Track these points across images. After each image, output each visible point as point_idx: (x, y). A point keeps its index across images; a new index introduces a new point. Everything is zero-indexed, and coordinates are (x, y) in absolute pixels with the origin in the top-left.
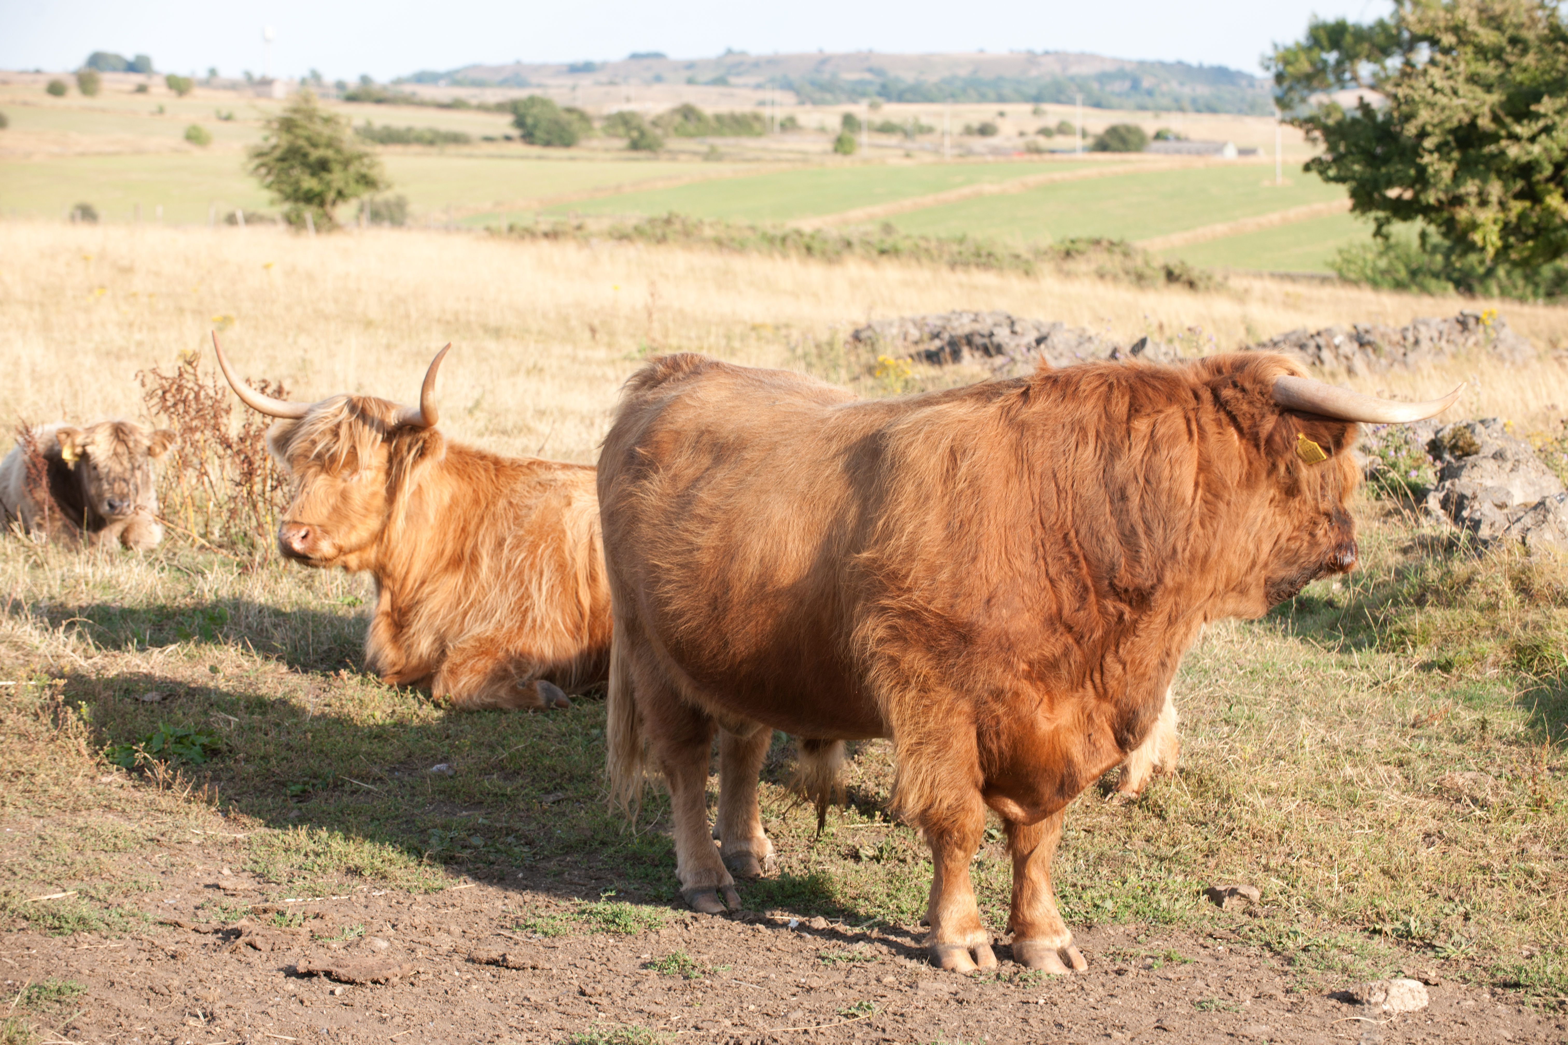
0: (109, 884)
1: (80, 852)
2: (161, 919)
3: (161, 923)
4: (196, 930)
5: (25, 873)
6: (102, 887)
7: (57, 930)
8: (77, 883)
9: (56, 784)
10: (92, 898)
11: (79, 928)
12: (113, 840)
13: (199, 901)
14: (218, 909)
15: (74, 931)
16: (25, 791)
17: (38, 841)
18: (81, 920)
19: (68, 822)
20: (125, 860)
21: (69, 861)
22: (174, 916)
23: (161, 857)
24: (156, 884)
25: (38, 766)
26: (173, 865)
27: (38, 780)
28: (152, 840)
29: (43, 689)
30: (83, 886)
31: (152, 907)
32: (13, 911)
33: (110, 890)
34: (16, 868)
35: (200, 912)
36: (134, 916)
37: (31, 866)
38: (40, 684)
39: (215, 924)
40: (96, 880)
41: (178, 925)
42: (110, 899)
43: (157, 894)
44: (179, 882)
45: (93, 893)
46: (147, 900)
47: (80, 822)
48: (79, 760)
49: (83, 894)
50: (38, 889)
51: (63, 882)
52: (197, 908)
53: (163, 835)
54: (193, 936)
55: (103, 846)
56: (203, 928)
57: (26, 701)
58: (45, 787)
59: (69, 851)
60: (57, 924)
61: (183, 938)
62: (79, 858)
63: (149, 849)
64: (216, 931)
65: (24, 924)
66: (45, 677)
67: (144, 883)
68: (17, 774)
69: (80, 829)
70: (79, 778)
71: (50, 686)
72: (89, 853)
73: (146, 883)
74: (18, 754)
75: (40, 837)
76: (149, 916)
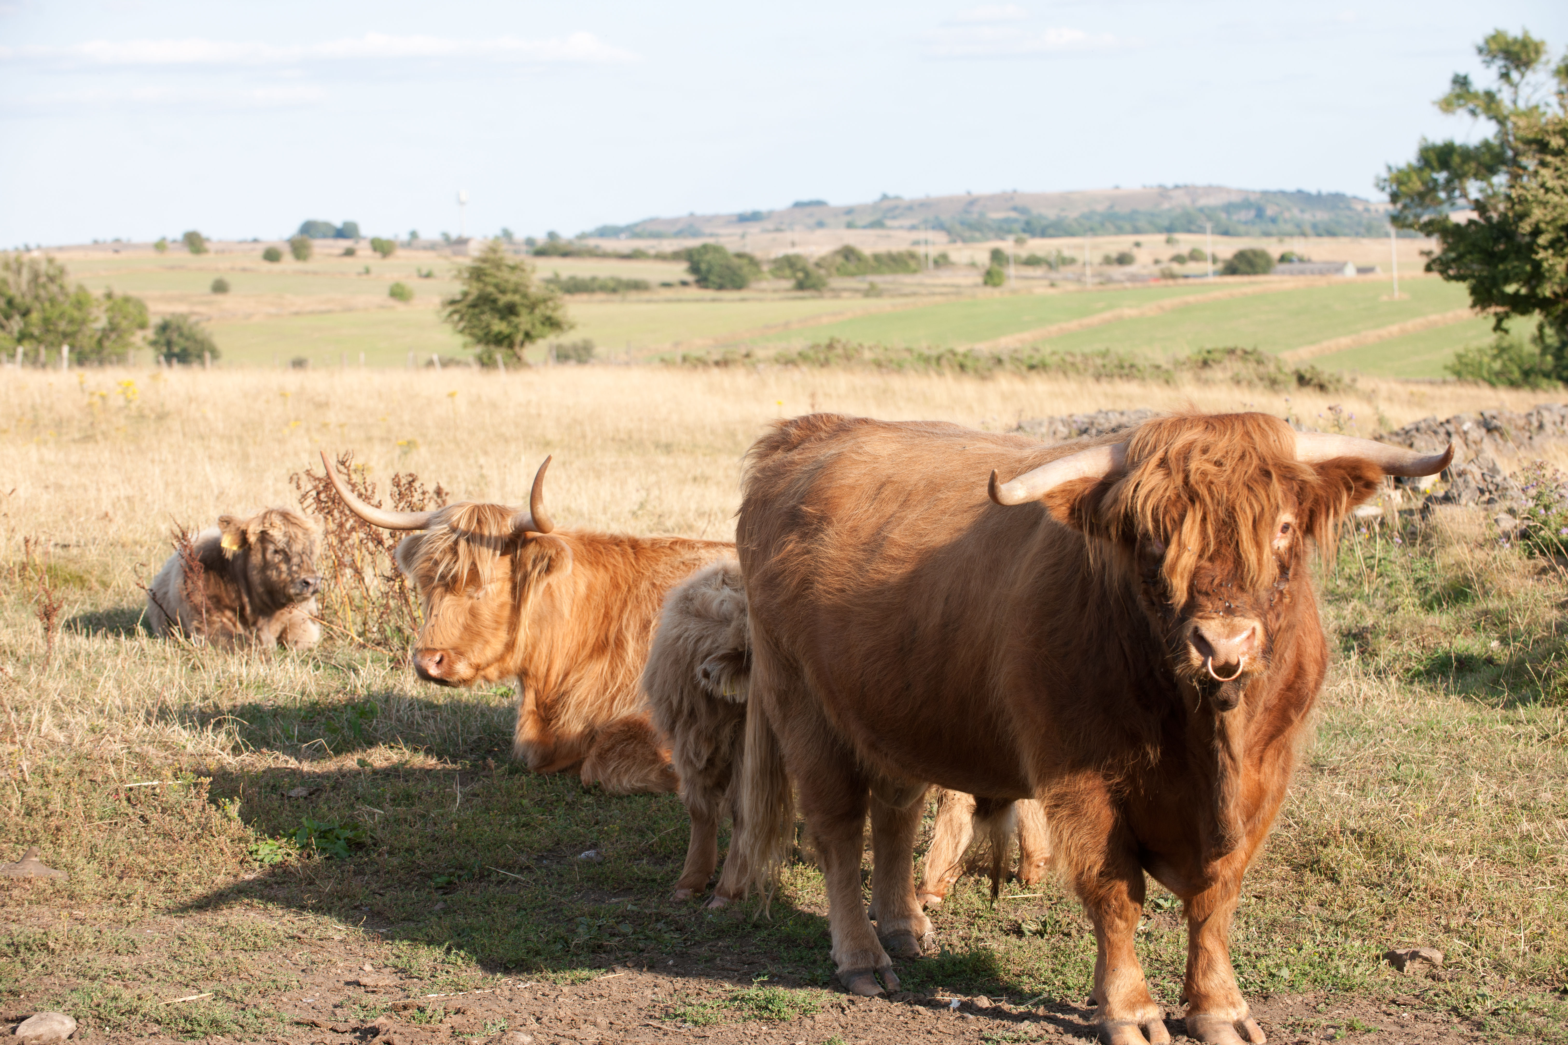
0: (246, 984)
1: (220, 952)
2: (296, 1019)
3: (298, 1023)
4: (334, 1030)
5: (162, 975)
6: (239, 987)
7: (189, 1033)
8: (215, 983)
9: (197, 884)
10: (228, 998)
11: (211, 1031)
12: (253, 938)
13: (337, 999)
14: (357, 1007)
15: (206, 1034)
16: (166, 891)
17: (177, 942)
18: (214, 1023)
19: (209, 921)
20: (265, 958)
21: (206, 962)
22: (312, 1016)
23: (301, 956)
24: (295, 983)
25: (180, 865)
26: (313, 963)
27: (180, 880)
28: (293, 937)
29: (188, 787)
30: (221, 987)
31: (290, 1007)
32: (144, 1016)
33: (247, 991)
34: (153, 971)
35: (338, 1011)
36: (269, 1016)
37: (168, 967)
38: (186, 782)
39: (353, 1022)
40: (233, 980)
41: (314, 1025)
42: (246, 1000)
43: (295, 993)
44: (319, 980)
45: (229, 993)
46: (285, 999)
47: (221, 921)
48: (221, 859)
49: (218, 995)
50: (173, 991)
51: (200, 984)
52: (335, 1006)
53: (304, 932)
54: (329, 1037)
55: (242, 944)
56: (341, 1027)
57: (172, 800)
58: (187, 886)
59: (208, 951)
60: (189, 1027)
61: (319, 1038)
62: (217, 958)
63: (290, 946)
64: (355, 1030)
65: (156, 1028)
66: (191, 775)
67: (282, 981)
68: (159, 874)
69: (221, 929)
70: (222, 876)
71: (195, 785)
72: (227, 952)
73: (284, 982)
74: (161, 854)
75: (179, 938)
76: (286, 1016)
